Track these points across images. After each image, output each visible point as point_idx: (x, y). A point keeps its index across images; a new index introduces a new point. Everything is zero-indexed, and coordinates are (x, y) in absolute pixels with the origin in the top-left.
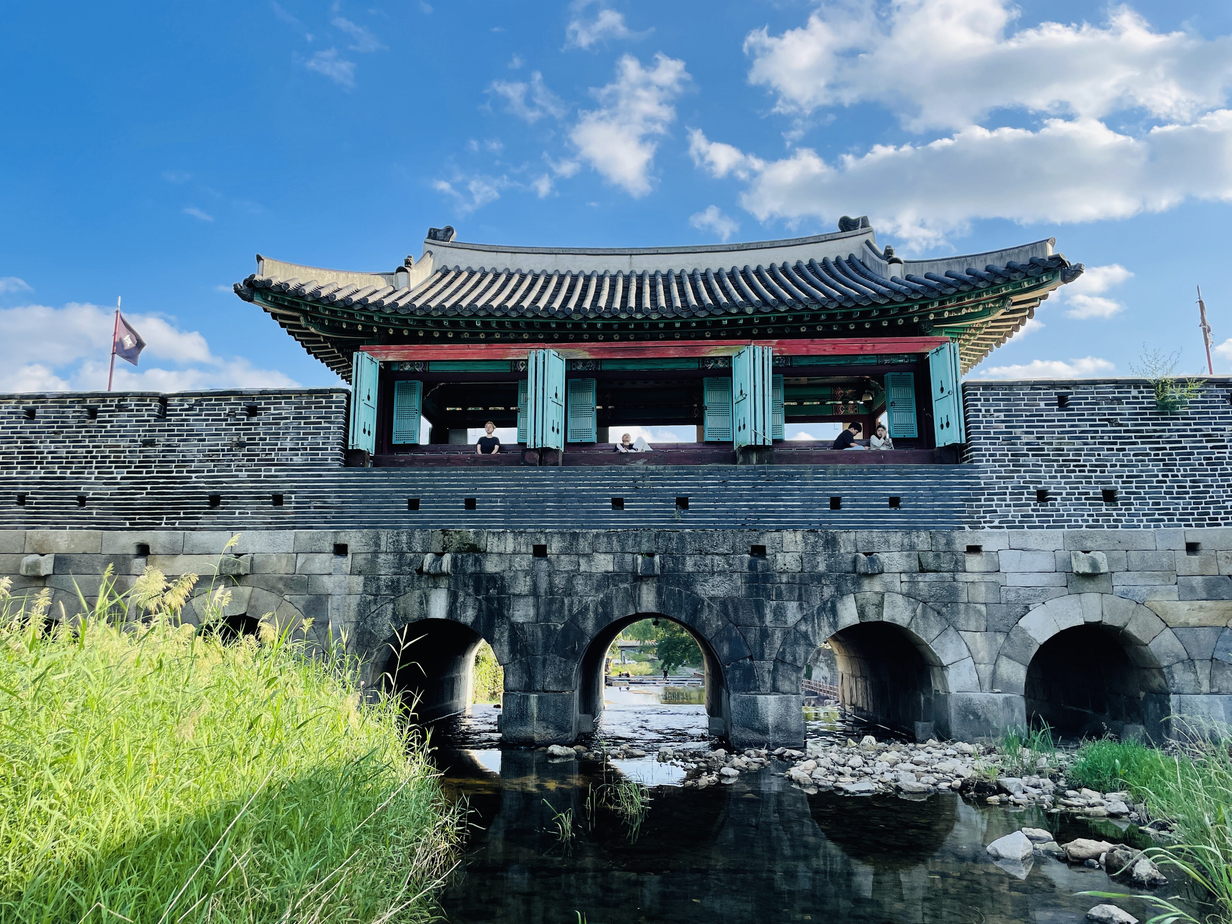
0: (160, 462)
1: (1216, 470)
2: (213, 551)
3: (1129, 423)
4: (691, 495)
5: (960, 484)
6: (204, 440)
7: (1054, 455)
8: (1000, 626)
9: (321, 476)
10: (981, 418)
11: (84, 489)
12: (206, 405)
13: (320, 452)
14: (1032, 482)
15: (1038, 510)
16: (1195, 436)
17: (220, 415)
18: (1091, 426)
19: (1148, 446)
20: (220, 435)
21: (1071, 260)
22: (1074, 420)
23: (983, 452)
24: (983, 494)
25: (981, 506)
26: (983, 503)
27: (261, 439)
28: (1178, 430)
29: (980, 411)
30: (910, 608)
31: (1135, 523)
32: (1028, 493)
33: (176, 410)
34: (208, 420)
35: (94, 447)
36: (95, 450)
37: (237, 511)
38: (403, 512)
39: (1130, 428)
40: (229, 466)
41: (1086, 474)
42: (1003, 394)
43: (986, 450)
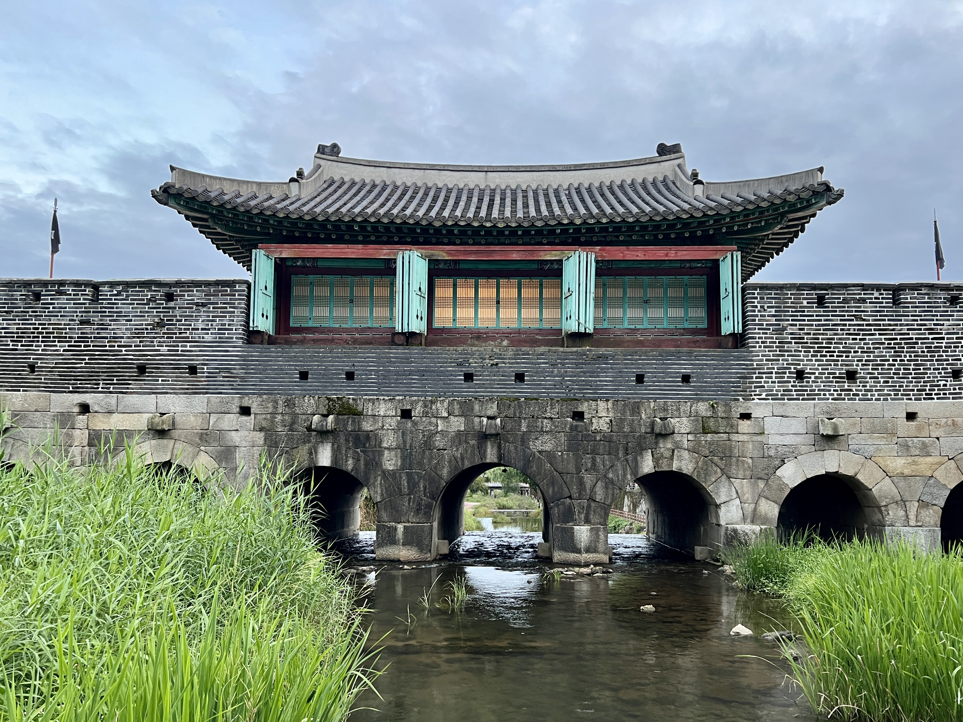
0: (95, 337)
1: (934, 356)
2: (141, 411)
3: (871, 318)
4: (527, 371)
5: (737, 365)
6: (131, 320)
7: (811, 343)
8: (762, 475)
9: (227, 351)
10: (756, 313)
11: (33, 359)
12: (132, 291)
13: (226, 332)
14: (792, 364)
15: (796, 386)
16: (920, 330)
17: (143, 300)
18: (841, 320)
19: (883, 337)
20: (144, 316)
21: (836, 186)
22: (828, 316)
23: (757, 340)
24: (755, 373)
25: (753, 383)
26: (754, 380)
27: (178, 320)
28: (907, 325)
29: (756, 307)
30: (694, 461)
31: (869, 397)
32: (790, 373)
33: (107, 295)
34: (133, 304)
35: (39, 324)
36: (40, 327)
37: (160, 379)
38: (295, 382)
39: (871, 322)
40: (153, 342)
41: (835, 358)
42: (775, 294)
43: (759, 338)
